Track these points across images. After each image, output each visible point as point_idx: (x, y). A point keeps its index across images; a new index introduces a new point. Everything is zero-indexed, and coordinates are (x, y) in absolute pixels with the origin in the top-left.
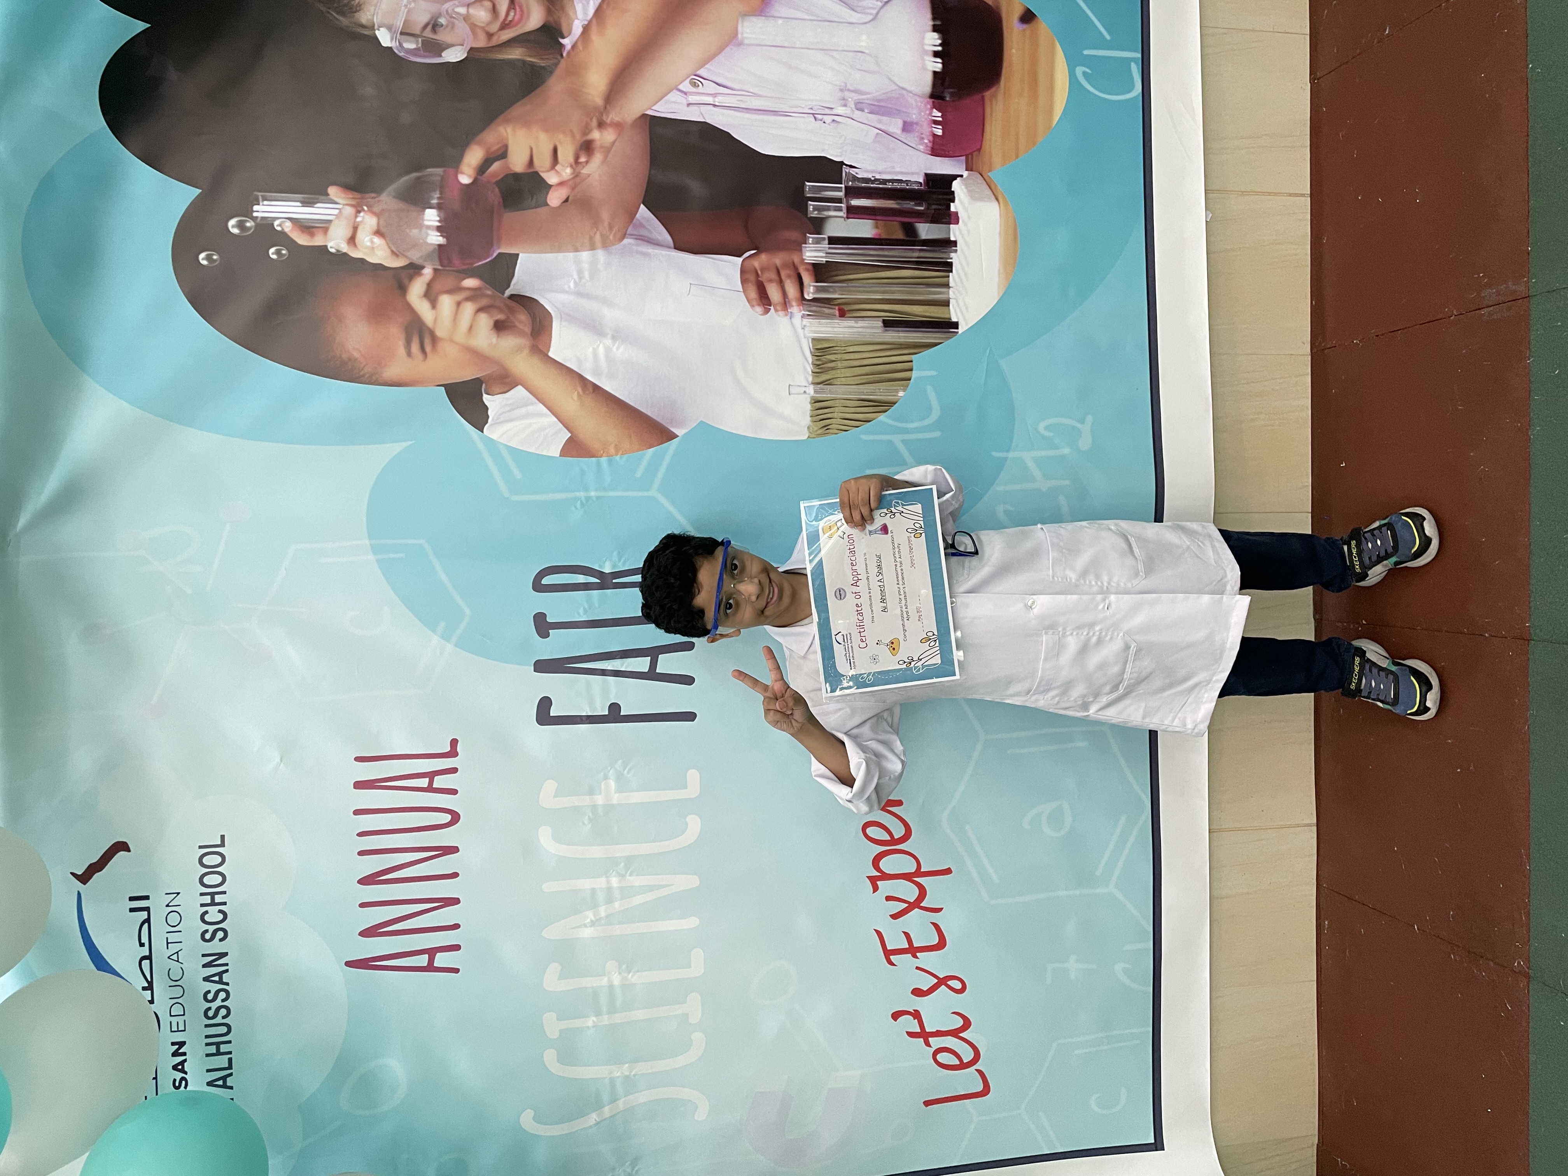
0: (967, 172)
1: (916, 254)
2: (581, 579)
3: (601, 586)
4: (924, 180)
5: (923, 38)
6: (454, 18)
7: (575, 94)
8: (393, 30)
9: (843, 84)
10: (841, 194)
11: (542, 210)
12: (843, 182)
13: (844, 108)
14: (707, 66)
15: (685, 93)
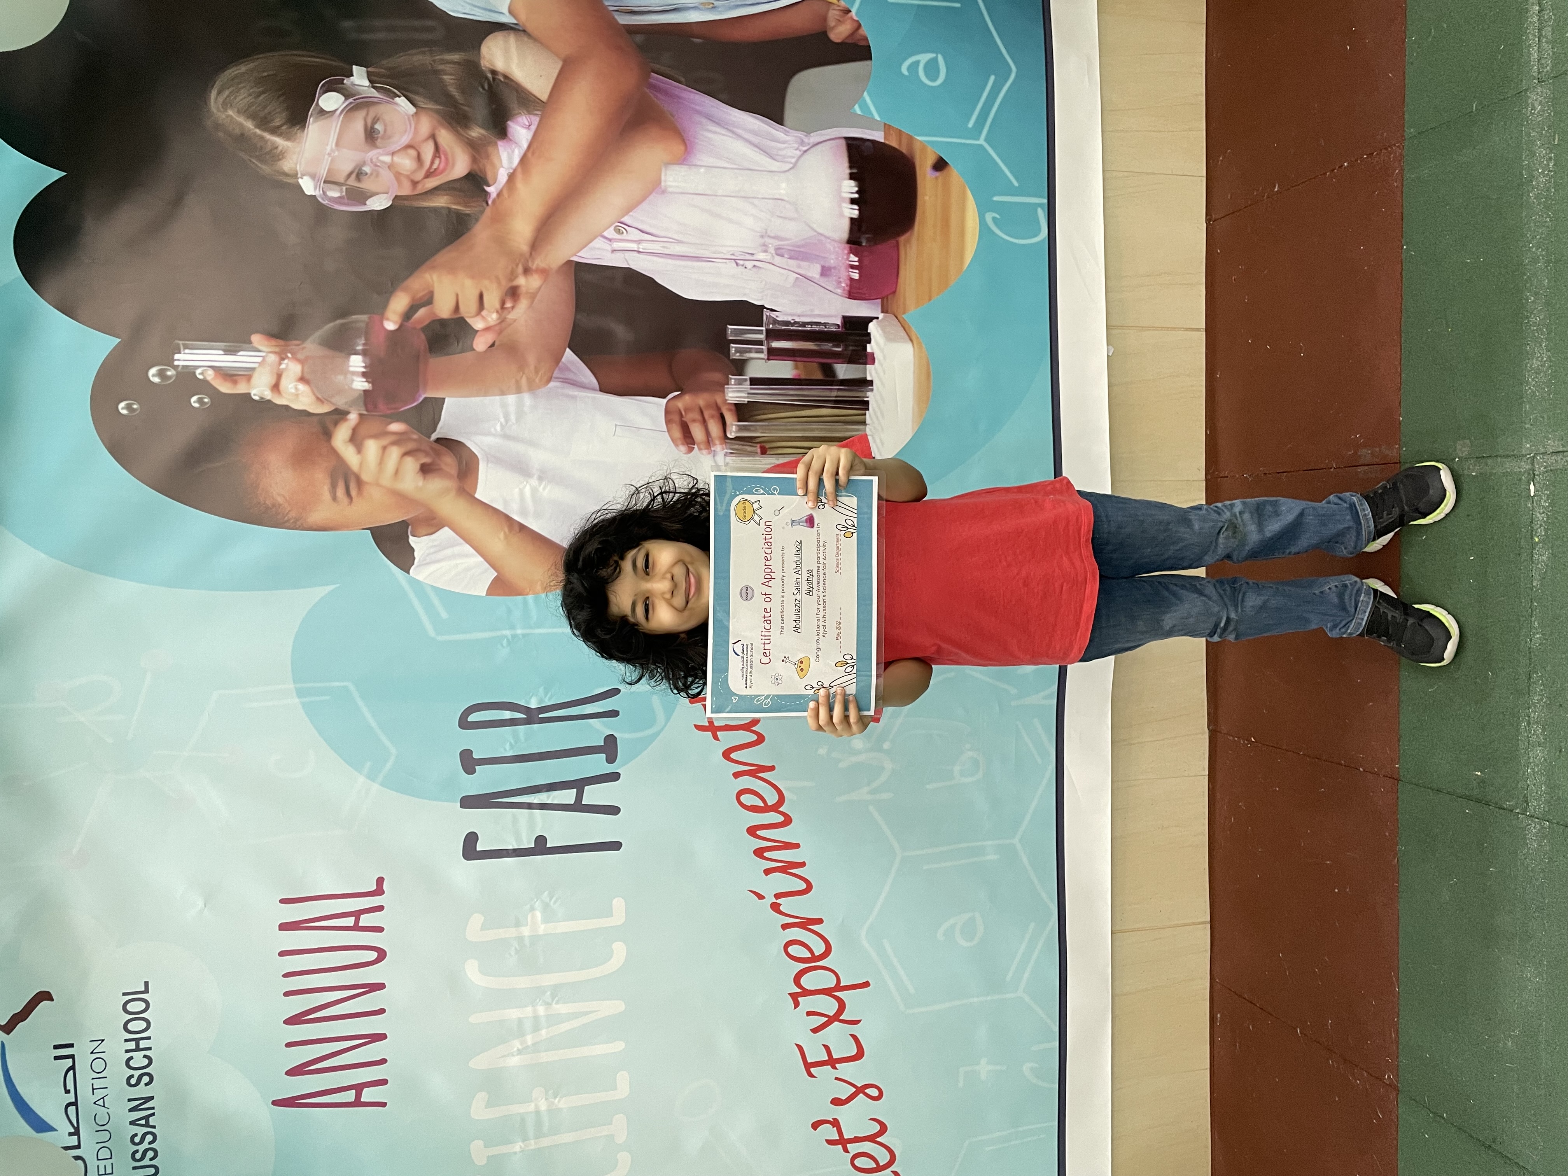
0: (883, 314)
1: (835, 393)
2: (507, 715)
3: (528, 721)
4: (842, 323)
5: (840, 187)
6: (378, 166)
7: (501, 242)
8: (317, 179)
9: (764, 231)
10: (762, 337)
11: (469, 355)
12: (764, 325)
13: (764, 254)
14: (631, 213)
15: (610, 240)
